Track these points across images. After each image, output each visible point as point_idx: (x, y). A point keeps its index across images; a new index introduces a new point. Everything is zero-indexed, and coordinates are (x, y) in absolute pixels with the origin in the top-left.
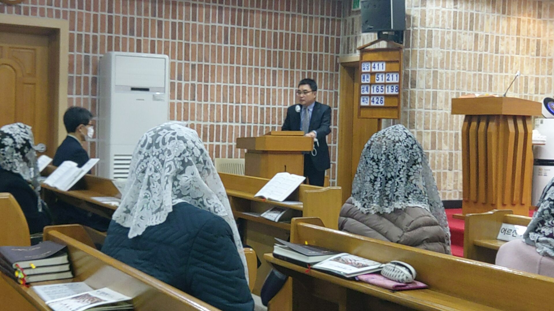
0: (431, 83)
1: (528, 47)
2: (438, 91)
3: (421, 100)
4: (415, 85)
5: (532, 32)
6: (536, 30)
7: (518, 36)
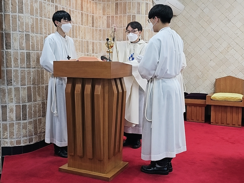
0: (24, 45)
1: (87, 20)
2: (30, 51)
3: (16, 60)
4: (10, 46)
5: (89, 9)
6: (91, 8)
7: (82, 12)
